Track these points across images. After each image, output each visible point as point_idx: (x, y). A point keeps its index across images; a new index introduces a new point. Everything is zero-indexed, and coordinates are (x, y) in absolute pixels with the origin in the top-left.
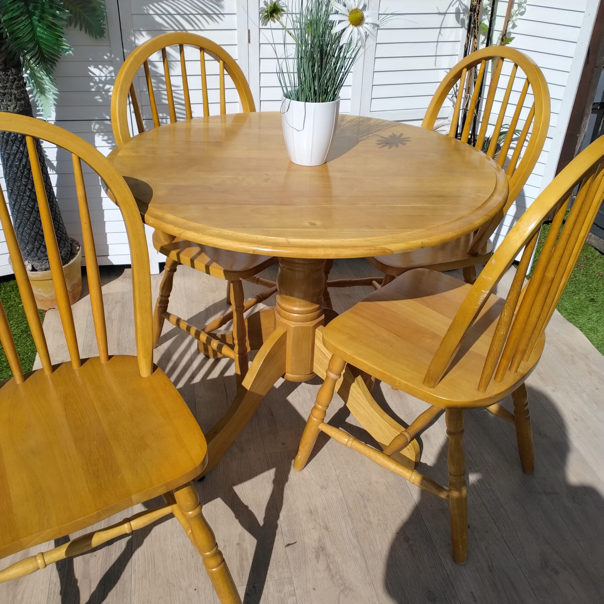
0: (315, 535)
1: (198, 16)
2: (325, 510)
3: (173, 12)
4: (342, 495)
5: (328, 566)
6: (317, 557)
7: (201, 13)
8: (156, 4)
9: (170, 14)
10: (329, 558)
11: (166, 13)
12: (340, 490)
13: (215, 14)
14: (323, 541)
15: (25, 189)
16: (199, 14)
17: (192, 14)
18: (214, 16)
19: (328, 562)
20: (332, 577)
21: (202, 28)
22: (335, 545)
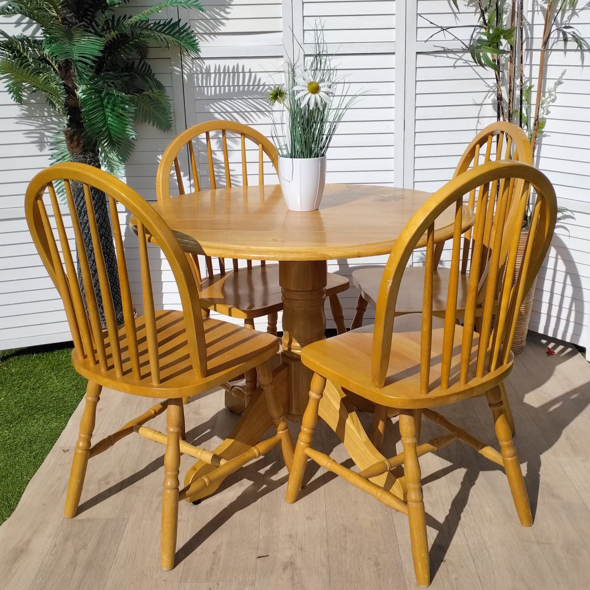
0: (288, 553)
1: (252, 114)
2: (305, 535)
3: (230, 110)
4: (325, 525)
5: (292, 577)
6: (285, 569)
7: (255, 110)
8: (216, 104)
9: (228, 112)
10: (296, 571)
11: (224, 111)
12: (325, 522)
13: (268, 111)
14: (294, 558)
15: (91, 254)
16: (253, 111)
17: (247, 112)
18: (266, 113)
19: (293, 574)
20: (294, 584)
21: (255, 123)
22: (305, 561)
